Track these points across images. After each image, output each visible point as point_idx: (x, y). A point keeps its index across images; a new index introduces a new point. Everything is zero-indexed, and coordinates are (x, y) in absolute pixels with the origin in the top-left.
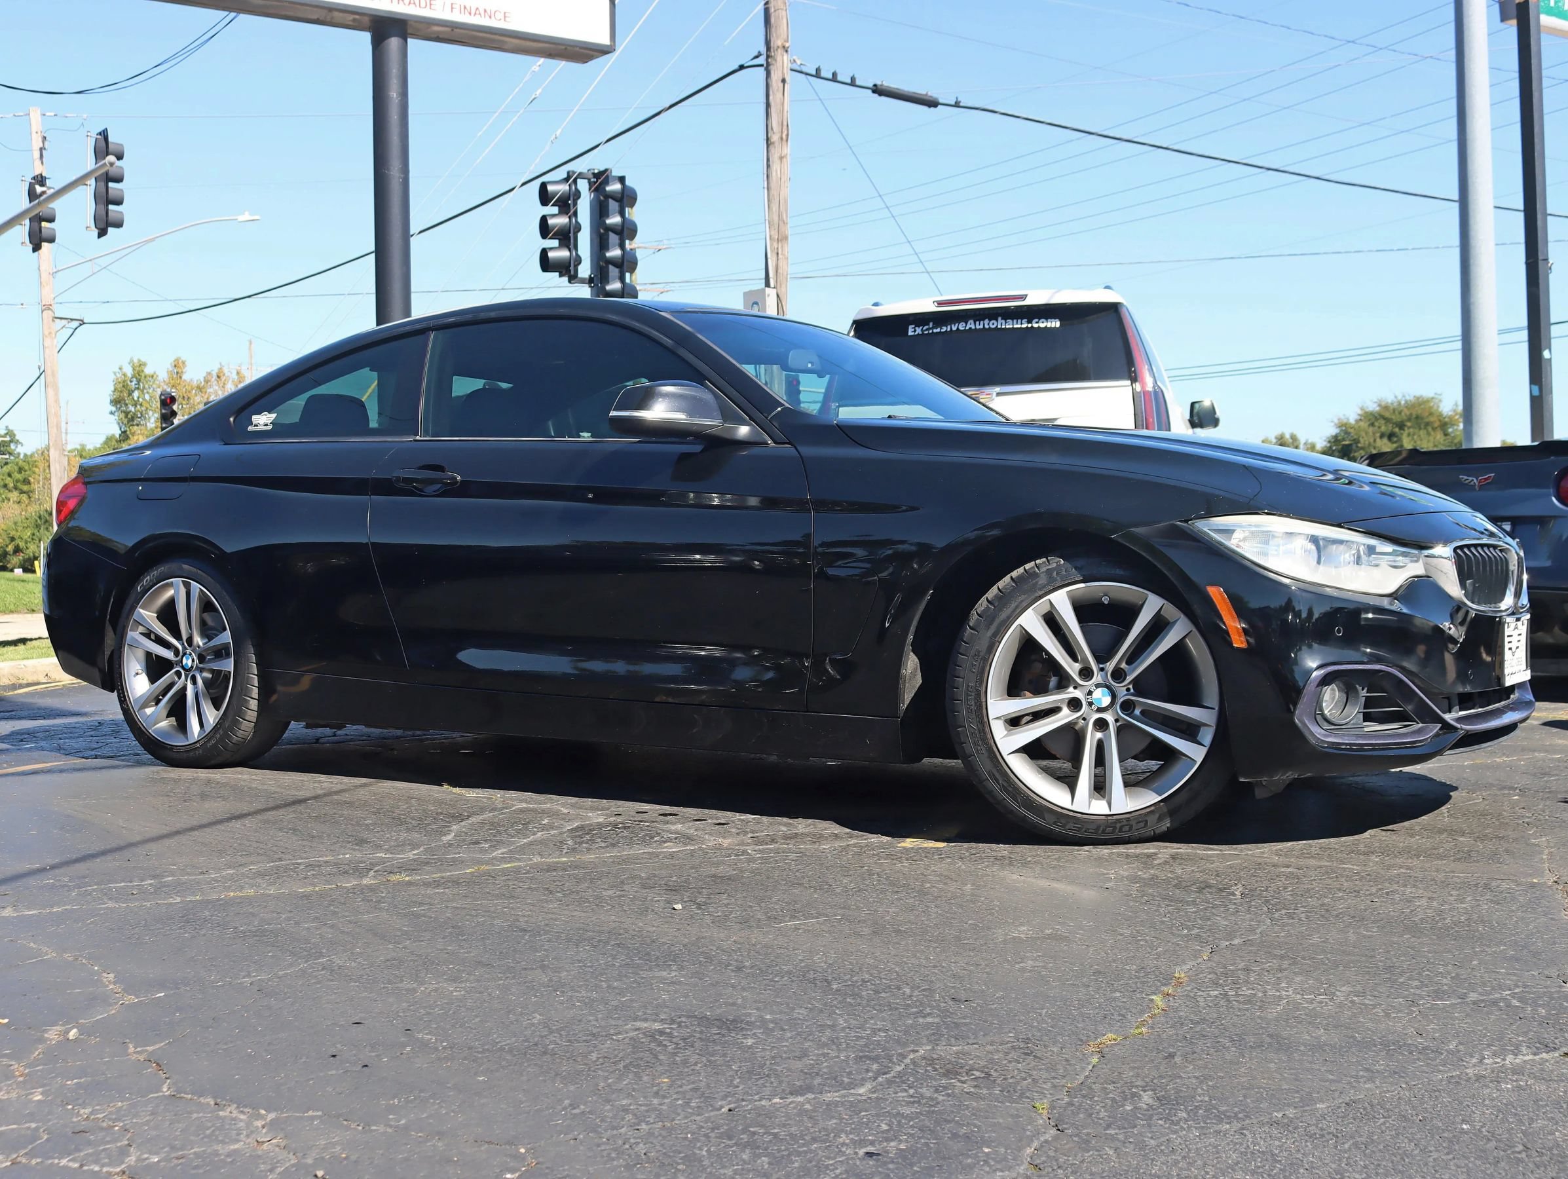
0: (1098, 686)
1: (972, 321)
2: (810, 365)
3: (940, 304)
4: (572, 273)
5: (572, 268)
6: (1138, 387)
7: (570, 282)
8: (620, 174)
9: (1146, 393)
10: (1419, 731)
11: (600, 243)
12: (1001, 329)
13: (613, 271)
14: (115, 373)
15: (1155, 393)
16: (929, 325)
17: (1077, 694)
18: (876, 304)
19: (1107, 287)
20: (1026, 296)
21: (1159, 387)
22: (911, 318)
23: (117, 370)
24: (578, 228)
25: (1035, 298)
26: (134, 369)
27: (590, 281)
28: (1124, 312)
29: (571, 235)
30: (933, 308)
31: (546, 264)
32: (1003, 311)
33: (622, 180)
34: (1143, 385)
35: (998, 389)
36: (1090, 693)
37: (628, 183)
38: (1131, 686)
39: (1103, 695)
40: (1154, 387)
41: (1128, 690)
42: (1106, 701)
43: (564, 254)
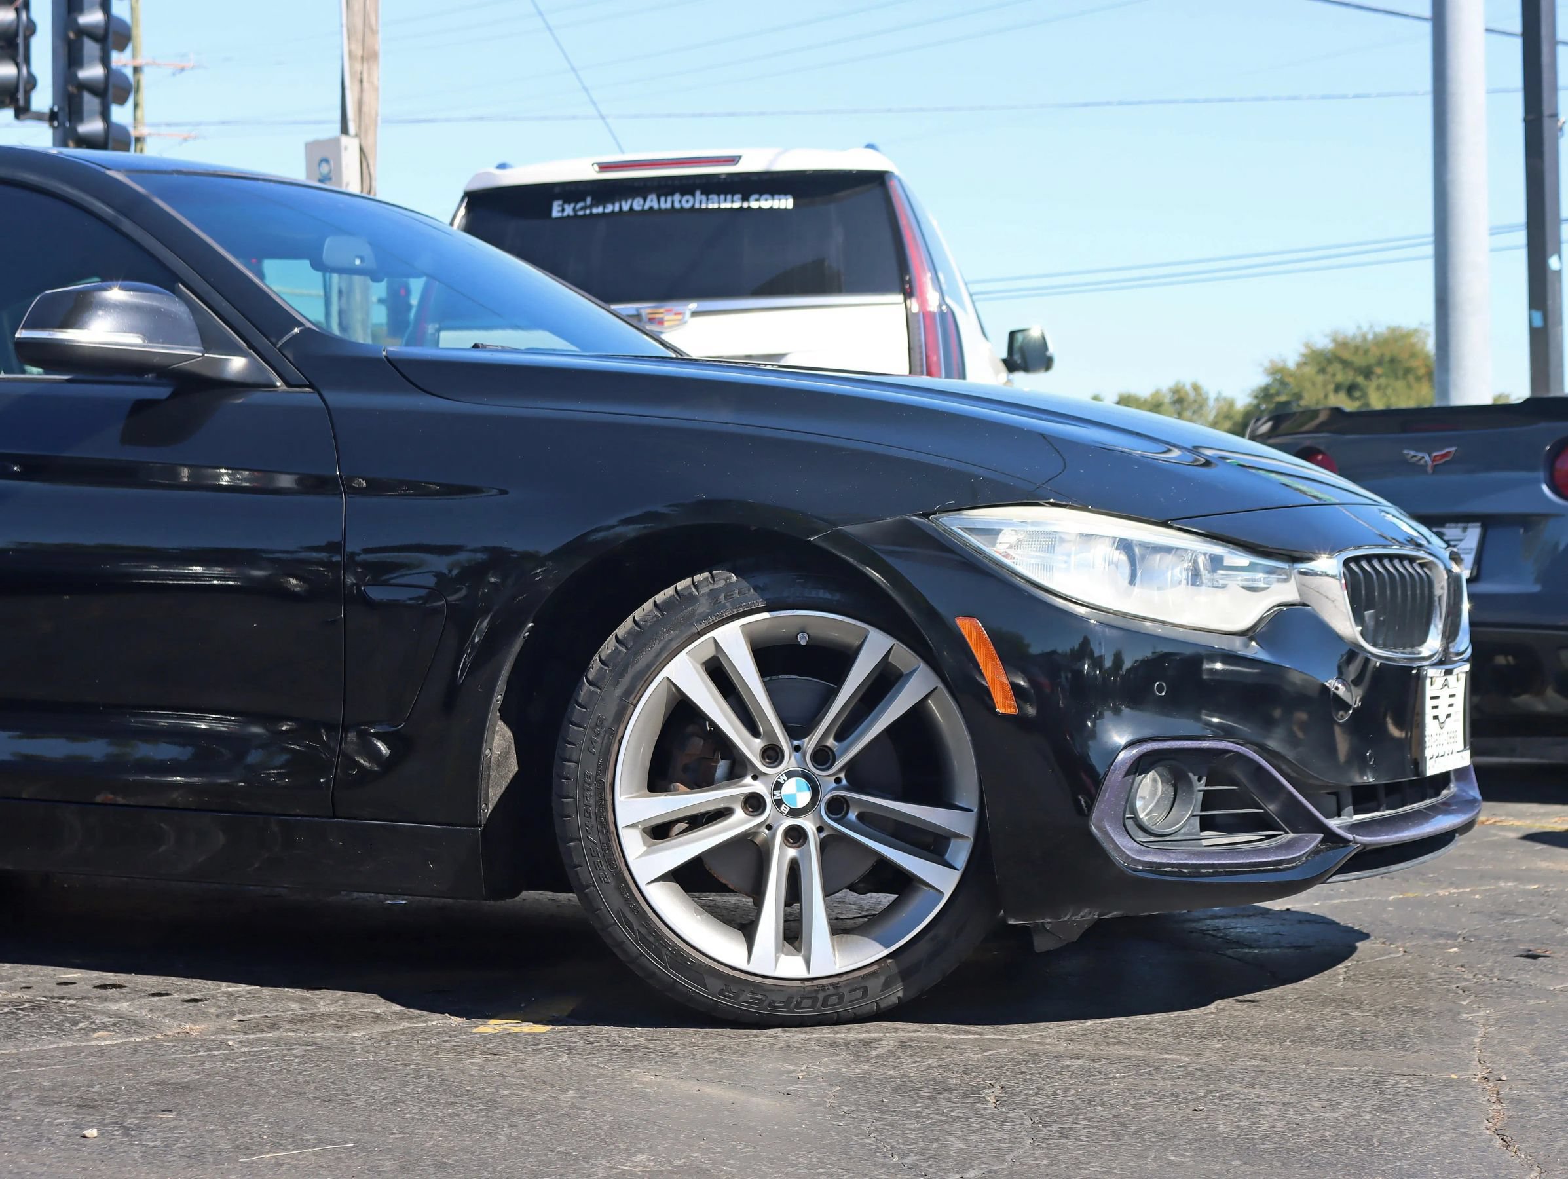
3: (604, 167)
6: (914, 306)
9: (927, 315)
12: (700, 210)
15: (942, 313)
18: (502, 166)
19: (870, 146)
20: (740, 157)
21: (948, 306)
22: (557, 190)
25: (753, 162)
27: (53, 116)
28: (894, 185)
30: (593, 174)
32: (704, 181)
34: (923, 303)
35: (693, 306)
40: (940, 306)
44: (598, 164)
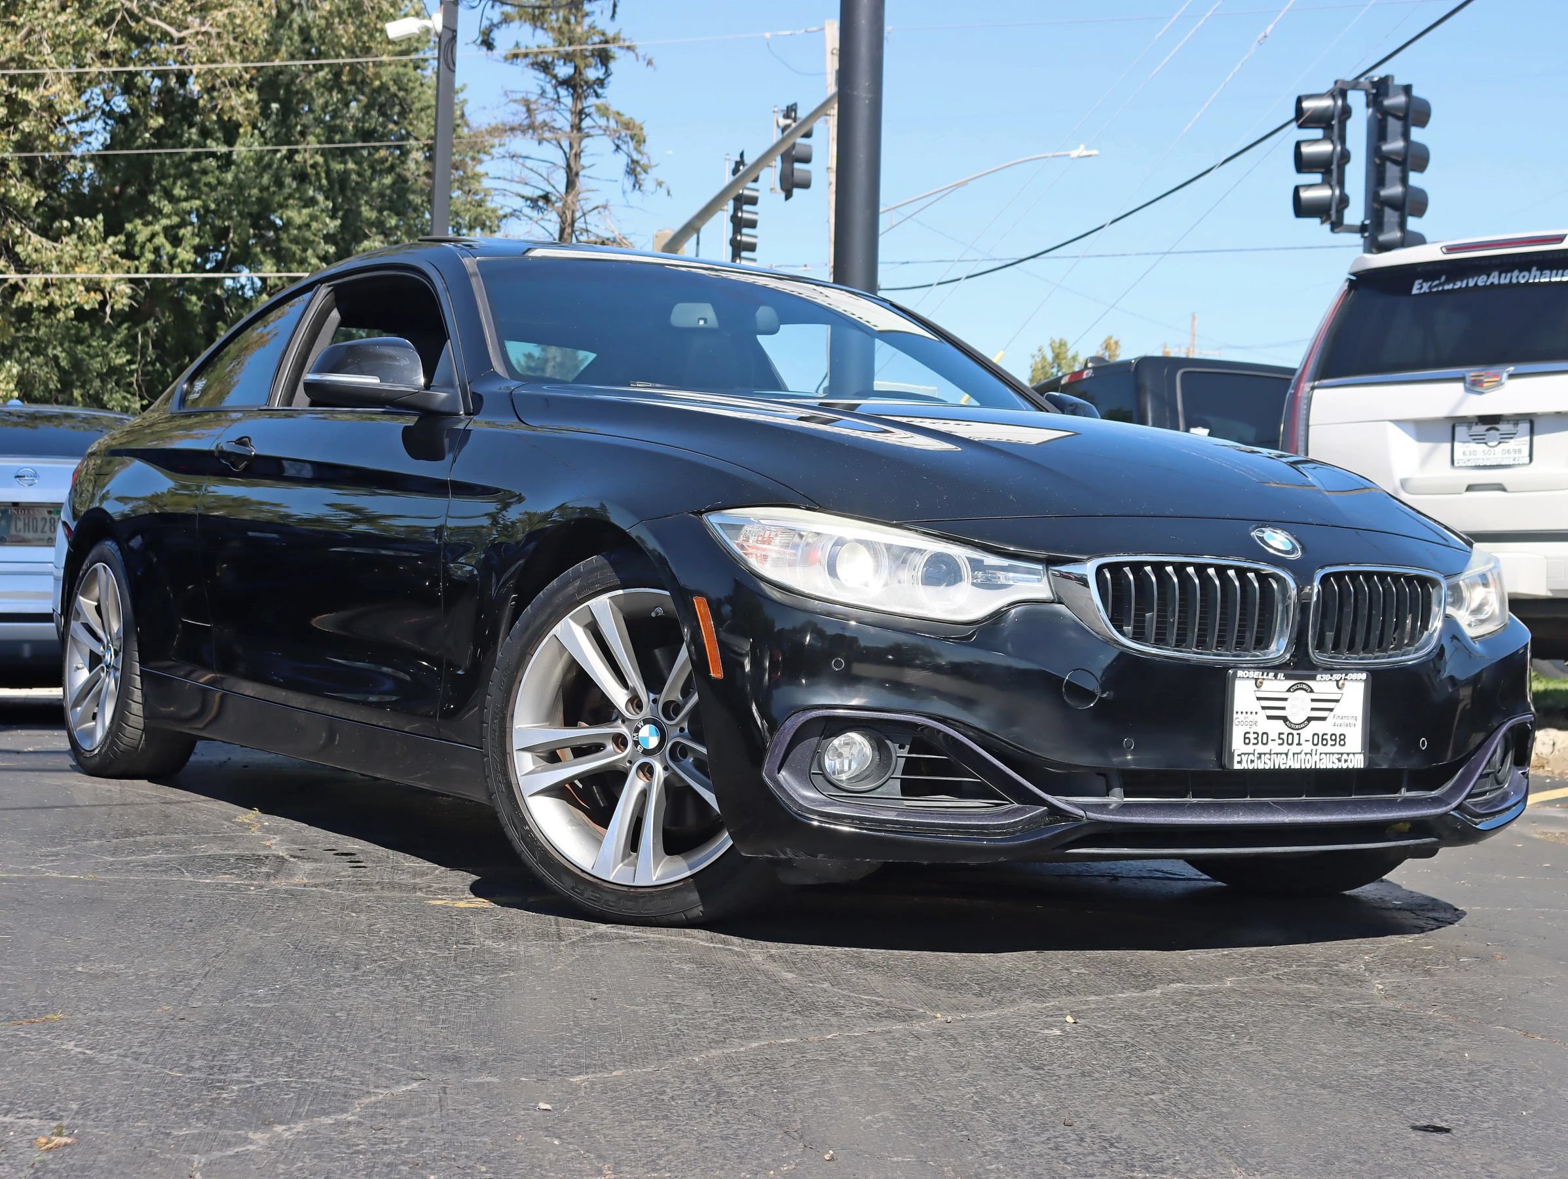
0: (646, 722)
1: (1496, 274)
2: (702, 322)
3: (1451, 249)
4: (1334, 218)
5: (1333, 212)
7: (1332, 230)
8: (1405, 83)
10: (1014, 812)
11: (1377, 178)
12: (1534, 283)
13: (1390, 216)
14: (1033, 357)
16: (1440, 279)
17: (623, 730)
22: (1418, 270)
23: (1035, 352)
24: (1345, 157)
26: (1053, 352)
27: (1362, 229)
29: (1334, 167)
30: (1441, 255)
31: (1302, 209)
32: (1540, 258)
33: (1407, 89)
35: (1511, 369)
36: (637, 730)
37: (1416, 92)
38: (685, 725)
39: (651, 735)
41: (682, 730)
42: (653, 742)
43: (1324, 193)
44: (1445, 247)
